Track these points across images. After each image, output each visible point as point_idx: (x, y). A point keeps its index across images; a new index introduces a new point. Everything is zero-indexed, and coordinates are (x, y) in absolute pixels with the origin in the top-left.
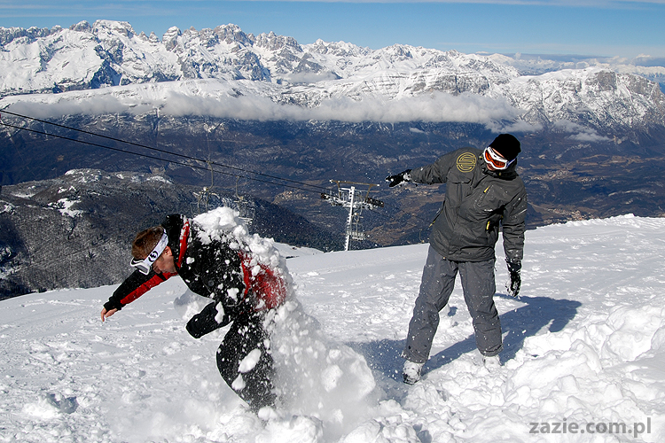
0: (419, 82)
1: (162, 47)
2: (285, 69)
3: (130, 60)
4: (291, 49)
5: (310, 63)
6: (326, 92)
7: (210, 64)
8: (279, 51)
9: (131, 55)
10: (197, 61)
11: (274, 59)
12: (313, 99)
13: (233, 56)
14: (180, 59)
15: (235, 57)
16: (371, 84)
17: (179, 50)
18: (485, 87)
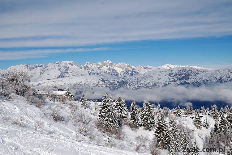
0: (171, 73)
1: (83, 69)
2: (127, 75)
3: (71, 72)
4: (129, 68)
5: (135, 72)
6: (135, 78)
7: (99, 73)
8: (124, 69)
9: (71, 71)
10: (94, 72)
11: (123, 72)
12: (131, 81)
13: (108, 71)
14: (89, 72)
15: (109, 71)
16: (152, 74)
17: (89, 69)
18: (197, 74)
